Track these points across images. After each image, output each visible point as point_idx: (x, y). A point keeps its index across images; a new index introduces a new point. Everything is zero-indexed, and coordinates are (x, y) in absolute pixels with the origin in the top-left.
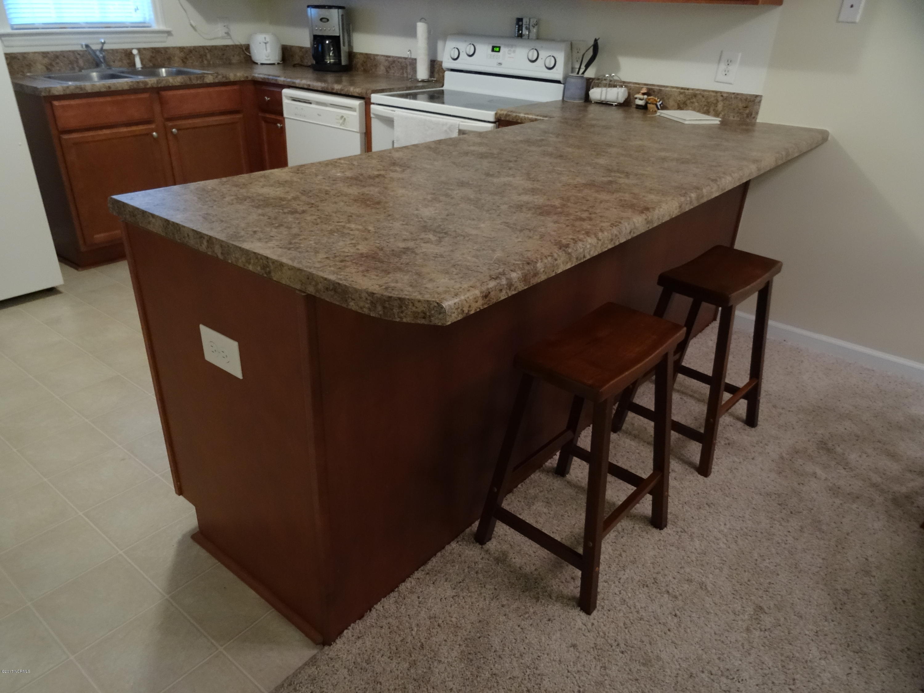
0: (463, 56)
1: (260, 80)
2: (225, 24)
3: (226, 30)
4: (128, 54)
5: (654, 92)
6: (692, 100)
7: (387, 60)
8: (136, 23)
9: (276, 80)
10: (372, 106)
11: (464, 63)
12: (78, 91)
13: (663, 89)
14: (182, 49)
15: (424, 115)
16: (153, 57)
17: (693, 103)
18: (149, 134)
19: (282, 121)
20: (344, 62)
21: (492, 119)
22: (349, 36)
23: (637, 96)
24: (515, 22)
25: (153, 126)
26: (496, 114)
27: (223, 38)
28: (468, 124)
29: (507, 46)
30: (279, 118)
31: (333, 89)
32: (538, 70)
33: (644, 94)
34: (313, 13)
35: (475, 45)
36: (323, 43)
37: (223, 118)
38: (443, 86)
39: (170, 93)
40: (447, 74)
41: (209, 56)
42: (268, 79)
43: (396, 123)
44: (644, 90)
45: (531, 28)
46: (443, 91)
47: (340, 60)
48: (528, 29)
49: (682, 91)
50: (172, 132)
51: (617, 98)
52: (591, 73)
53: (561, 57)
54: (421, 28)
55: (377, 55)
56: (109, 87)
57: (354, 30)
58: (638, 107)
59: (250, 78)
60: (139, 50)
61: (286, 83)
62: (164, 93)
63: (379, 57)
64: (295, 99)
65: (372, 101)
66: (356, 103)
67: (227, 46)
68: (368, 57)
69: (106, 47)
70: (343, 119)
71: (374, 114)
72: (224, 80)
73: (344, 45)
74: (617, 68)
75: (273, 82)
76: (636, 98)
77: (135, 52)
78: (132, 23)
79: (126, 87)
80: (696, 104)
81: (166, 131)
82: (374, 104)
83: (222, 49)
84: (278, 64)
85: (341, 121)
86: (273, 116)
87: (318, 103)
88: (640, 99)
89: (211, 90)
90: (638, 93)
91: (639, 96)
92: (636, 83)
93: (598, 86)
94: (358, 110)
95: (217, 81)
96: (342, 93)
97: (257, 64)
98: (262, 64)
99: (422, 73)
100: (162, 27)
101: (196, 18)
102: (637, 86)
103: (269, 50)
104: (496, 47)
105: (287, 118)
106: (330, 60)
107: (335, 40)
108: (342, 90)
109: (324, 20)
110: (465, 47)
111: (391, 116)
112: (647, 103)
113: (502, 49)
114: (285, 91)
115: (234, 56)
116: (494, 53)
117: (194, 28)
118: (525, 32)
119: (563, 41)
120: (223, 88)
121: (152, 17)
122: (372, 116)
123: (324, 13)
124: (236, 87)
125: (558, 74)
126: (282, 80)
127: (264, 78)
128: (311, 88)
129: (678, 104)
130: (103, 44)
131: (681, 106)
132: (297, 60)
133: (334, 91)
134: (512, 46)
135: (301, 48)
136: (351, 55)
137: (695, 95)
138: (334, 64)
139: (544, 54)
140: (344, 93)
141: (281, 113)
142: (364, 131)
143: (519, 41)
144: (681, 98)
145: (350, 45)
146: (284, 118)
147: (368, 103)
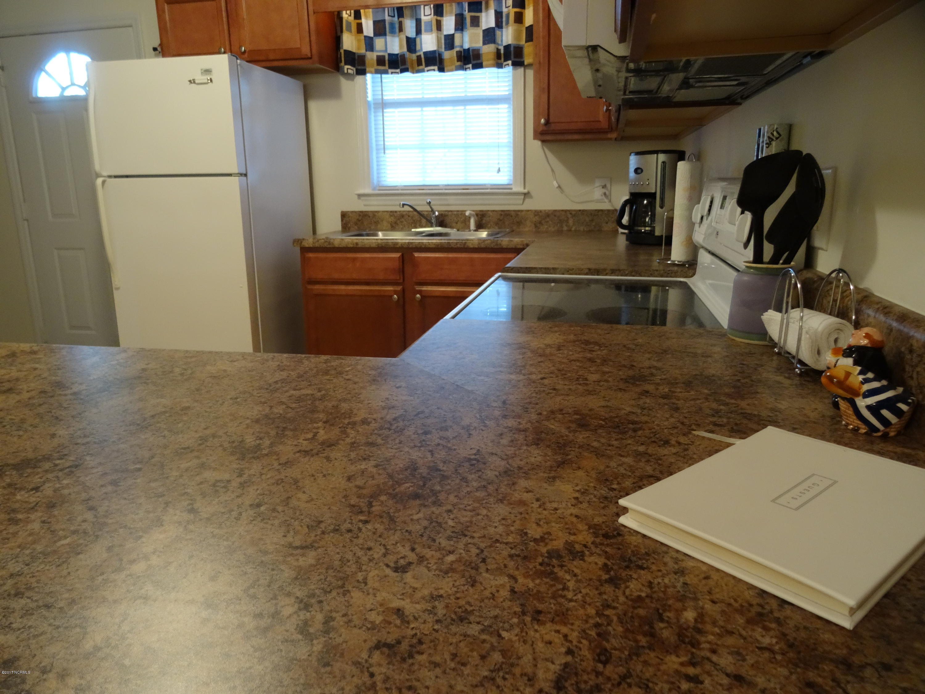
2: (603, 185)
3: (602, 191)
14: (537, 213)
16: (501, 220)
34: (633, 163)
38: (693, 275)
39: (423, 255)
41: (571, 222)
47: (654, 228)
48: (763, 150)
50: (416, 299)
67: (602, 210)
81: (412, 296)
83: (591, 214)
100: (520, 189)
101: (566, 178)
115: (607, 223)
117: (562, 190)
123: (643, 162)
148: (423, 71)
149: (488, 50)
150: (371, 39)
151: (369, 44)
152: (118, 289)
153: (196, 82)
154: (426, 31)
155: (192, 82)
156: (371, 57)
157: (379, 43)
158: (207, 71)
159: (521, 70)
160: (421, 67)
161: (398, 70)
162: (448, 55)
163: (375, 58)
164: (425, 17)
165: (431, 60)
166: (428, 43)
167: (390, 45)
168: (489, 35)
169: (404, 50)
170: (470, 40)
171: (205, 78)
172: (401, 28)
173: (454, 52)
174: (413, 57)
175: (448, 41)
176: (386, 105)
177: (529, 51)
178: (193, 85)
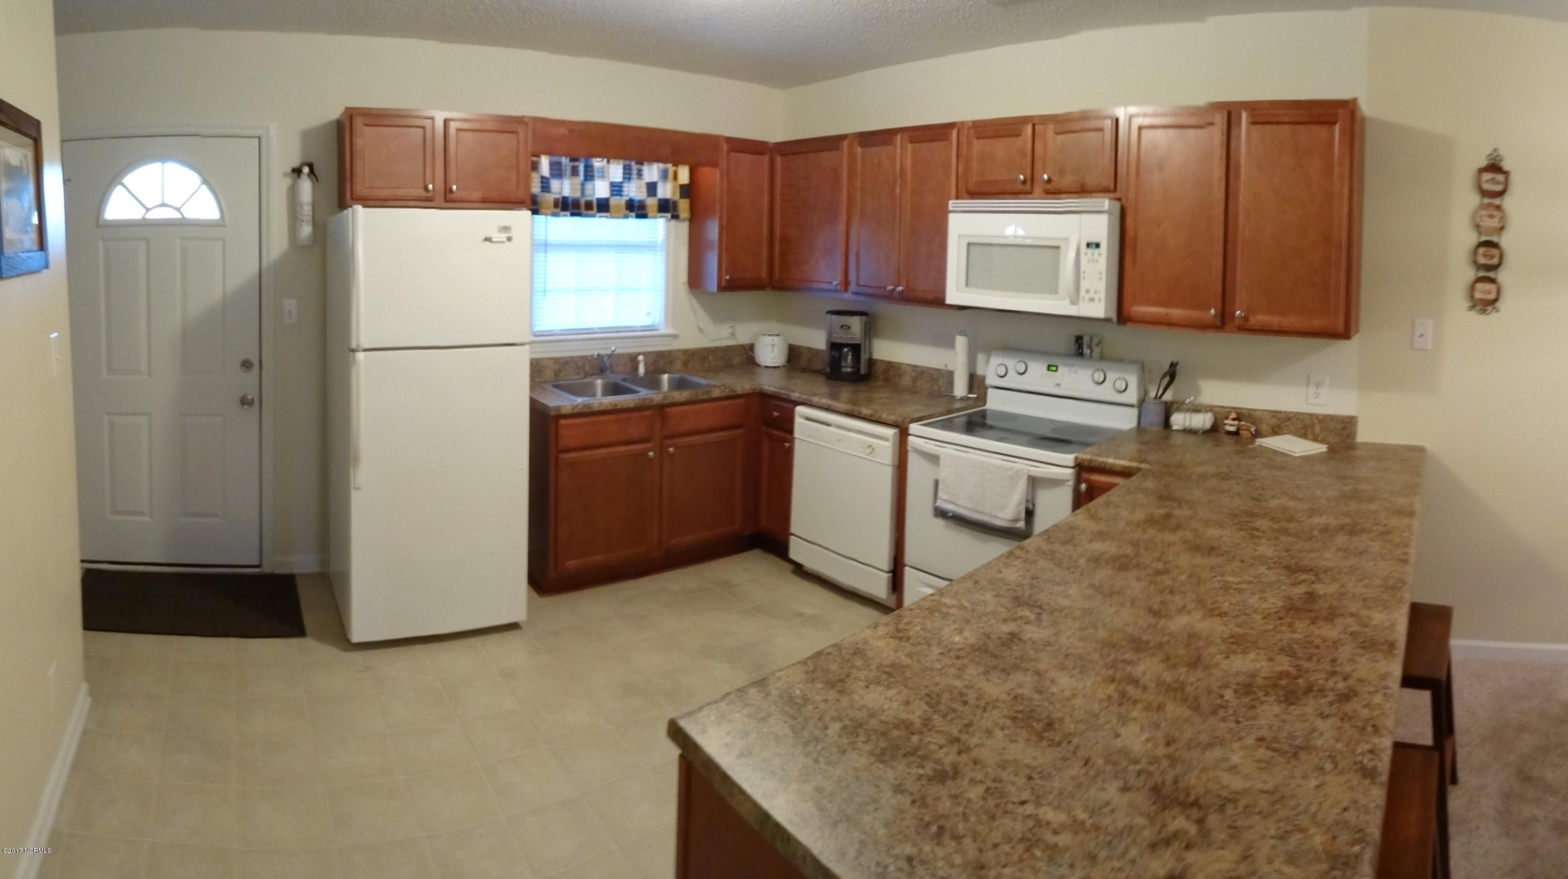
0: (1012, 373)
1: (770, 393)
2: (732, 325)
3: (730, 330)
4: (634, 359)
5: (1244, 416)
6: (1286, 424)
7: (914, 370)
8: (645, 326)
9: (789, 395)
10: (910, 438)
11: (1012, 380)
12: (586, 410)
13: (1253, 413)
14: (685, 351)
15: (982, 455)
16: (657, 362)
17: (1287, 426)
18: (644, 454)
19: (791, 440)
20: (863, 371)
21: (1072, 464)
22: (870, 342)
23: (1226, 422)
24: (1073, 340)
25: (649, 445)
26: (1076, 458)
27: (728, 338)
28: (1041, 469)
29: (1065, 365)
30: (788, 437)
31: (860, 413)
32: (1105, 394)
33: (1234, 419)
34: (833, 319)
35: (1027, 362)
36: (841, 352)
37: (723, 434)
38: (985, 404)
39: (675, 409)
40: (990, 392)
41: (711, 358)
42: (779, 393)
43: (942, 462)
44: (1233, 415)
45: (1094, 348)
46: (985, 411)
47: (858, 369)
48: (1090, 347)
49: (1274, 414)
50: (668, 452)
51: (1204, 424)
52: (1168, 397)
53: (1133, 381)
54: (958, 341)
55: (903, 364)
56: (616, 405)
57: (876, 335)
58: (1229, 433)
59: (757, 391)
60: (644, 354)
61: (800, 400)
62: (668, 410)
63: (904, 366)
64: (808, 419)
65: (911, 431)
66: (890, 432)
67: (730, 346)
68: (891, 365)
70: (871, 448)
71: (912, 447)
72: (731, 393)
73: (865, 353)
74: (1197, 391)
75: (785, 397)
76: (1226, 424)
77: (639, 356)
78: (641, 327)
79: (632, 405)
80: (1292, 427)
81: (661, 450)
82: (912, 435)
83: (725, 351)
84: (784, 366)
85: (869, 451)
86: (780, 433)
87: (839, 427)
88: (1231, 425)
89: (716, 404)
90: (1227, 418)
91: (1229, 422)
92: (1221, 407)
93: (1178, 410)
94: (891, 440)
95: (723, 395)
96: (872, 418)
97: (759, 366)
98: (766, 367)
99: (960, 389)
100: (670, 331)
101: (704, 320)
102: (1224, 410)
103: (776, 353)
104: (1053, 366)
105: (799, 439)
106: (847, 369)
107: (856, 349)
108: (871, 415)
109: (845, 327)
110: (1013, 363)
111: (936, 453)
112: (1238, 429)
113: (1061, 369)
114: (799, 409)
116: (1050, 373)
117: (701, 331)
118: (1087, 351)
119: (1133, 362)
120: (727, 402)
121: (662, 319)
122: (909, 448)
123: (845, 319)
124: (742, 400)
125: (1131, 397)
126: (795, 396)
127: (775, 392)
128: (832, 408)
129: (1273, 428)
131: (1276, 431)
132: (803, 362)
133: (861, 416)
134: (1072, 366)
135: (810, 350)
136: (871, 362)
137: (1289, 419)
138: (852, 373)
139: (1111, 376)
140: (875, 420)
141: (791, 431)
142: (897, 463)
143: (1078, 361)
144: (1274, 421)
145: (871, 353)
146: (794, 438)
147: (904, 434)
148: (593, 216)
149: (652, 202)
150: (547, 179)
151: (545, 186)
152: (357, 489)
153: (494, 240)
154: (599, 177)
155: (488, 239)
156: (547, 198)
157: (555, 184)
158: (506, 229)
159: (673, 222)
160: (590, 212)
161: (568, 213)
162: (614, 201)
163: (552, 200)
164: (597, 163)
165: (603, 207)
166: (600, 189)
167: (565, 188)
168: (652, 188)
169: (577, 195)
170: (635, 190)
171: (503, 236)
172: (575, 172)
173: (621, 201)
174: (583, 202)
175: (616, 189)
176: (546, 246)
177: (684, 206)
178: (487, 243)
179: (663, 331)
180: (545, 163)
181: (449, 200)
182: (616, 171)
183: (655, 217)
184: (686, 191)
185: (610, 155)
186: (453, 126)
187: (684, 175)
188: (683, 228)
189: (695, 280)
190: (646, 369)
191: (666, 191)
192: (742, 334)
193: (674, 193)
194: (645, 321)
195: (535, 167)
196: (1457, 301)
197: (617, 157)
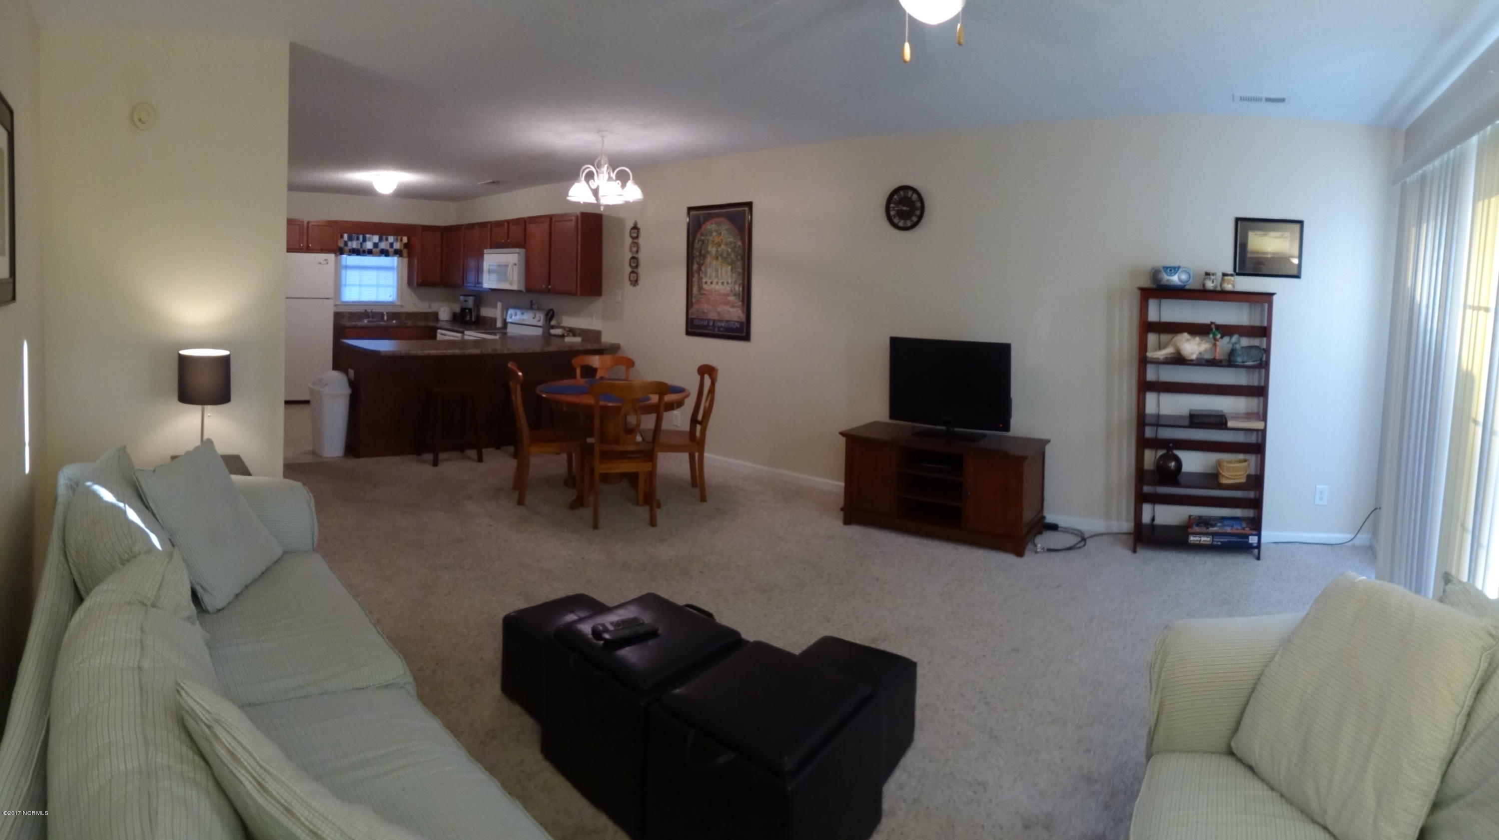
0: (514, 316)
1: (431, 326)
2: (427, 303)
3: (427, 305)
4: (382, 314)
11: (513, 319)
12: (355, 326)
13: (574, 329)
20: (473, 319)
22: (478, 308)
24: (530, 302)
27: (425, 308)
29: (526, 312)
32: (534, 322)
34: (462, 298)
35: (516, 312)
36: (464, 311)
38: (506, 330)
39: (392, 329)
40: (509, 325)
46: (506, 332)
47: (471, 319)
49: (580, 329)
51: (560, 333)
52: (551, 323)
54: (499, 305)
55: (488, 317)
56: (367, 325)
57: (481, 306)
60: (387, 312)
62: (389, 329)
64: (441, 334)
68: (485, 318)
69: (373, 311)
72: (416, 325)
73: (474, 312)
74: (560, 320)
77: (385, 313)
79: (373, 326)
82: (467, 335)
84: (450, 320)
93: (553, 328)
95: (412, 325)
97: (440, 320)
98: (442, 320)
99: (499, 324)
101: (416, 300)
102: (566, 327)
103: (445, 314)
106: (468, 318)
107: (470, 310)
109: (466, 301)
110: (513, 312)
113: (524, 313)
114: (439, 331)
116: (522, 315)
117: (414, 304)
118: (533, 306)
121: (396, 298)
123: (467, 298)
125: (540, 324)
127: (433, 325)
130: (372, 309)
134: (528, 312)
136: (478, 317)
138: (469, 321)
139: (537, 315)
143: (530, 310)
144: (580, 332)
145: (478, 313)
148: (365, 256)
149: (391, 250)
150: (347, 242)
151: (346, 244)
153: (322, 263)
154: (368, 241)
155: (320, 263)
156: (347, 249)
157: (349, 243)
158: (326, 260)
159: (400, 258)
160: (364, 254)
161: (355, 255)
162: (374, 250)
164: (368, 236)
165: (370, 252)
166: (369, 245)
167: (354, 245)
168: (391, 245)
169: (359, 247)
170: (383, 245)
171: (325, 262)
172: (358, 239)
173: (378, 250)
174: (361, 250)
175: (376, 245)
176: (347, 267)
177: (405, 252)
178: (320, 265)
179: (398, 303)
180: (346, 236)
181: (308, 250)
182: (376, 238)
183: (393, 256)
184: (406, 246)
185: (373, 233)
186: (311, 224)
187: (405, 239)
188: (405, 260)
189: (410, 283)
190: (387, 318)
191: (397, 246)
192: (434, 307)
193: (401, 246)
194: (390, 299)
195: (342, 237)
196: (627, 283)
197: (376, 234)
